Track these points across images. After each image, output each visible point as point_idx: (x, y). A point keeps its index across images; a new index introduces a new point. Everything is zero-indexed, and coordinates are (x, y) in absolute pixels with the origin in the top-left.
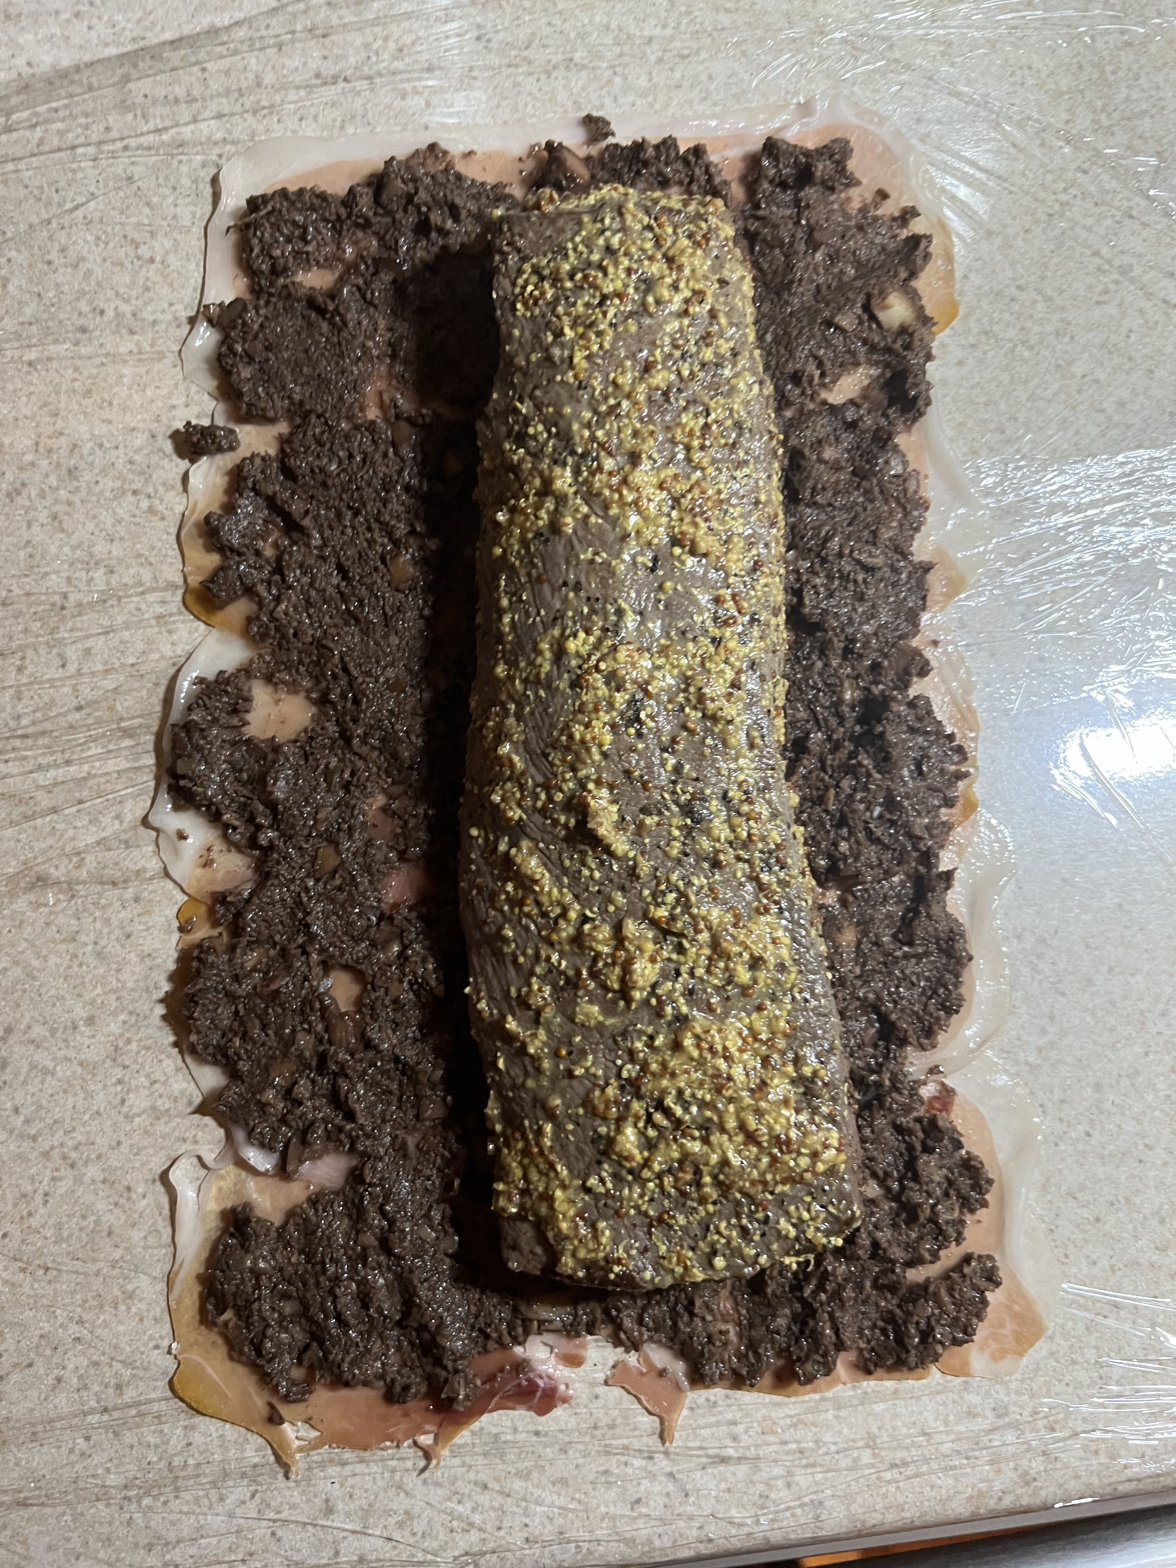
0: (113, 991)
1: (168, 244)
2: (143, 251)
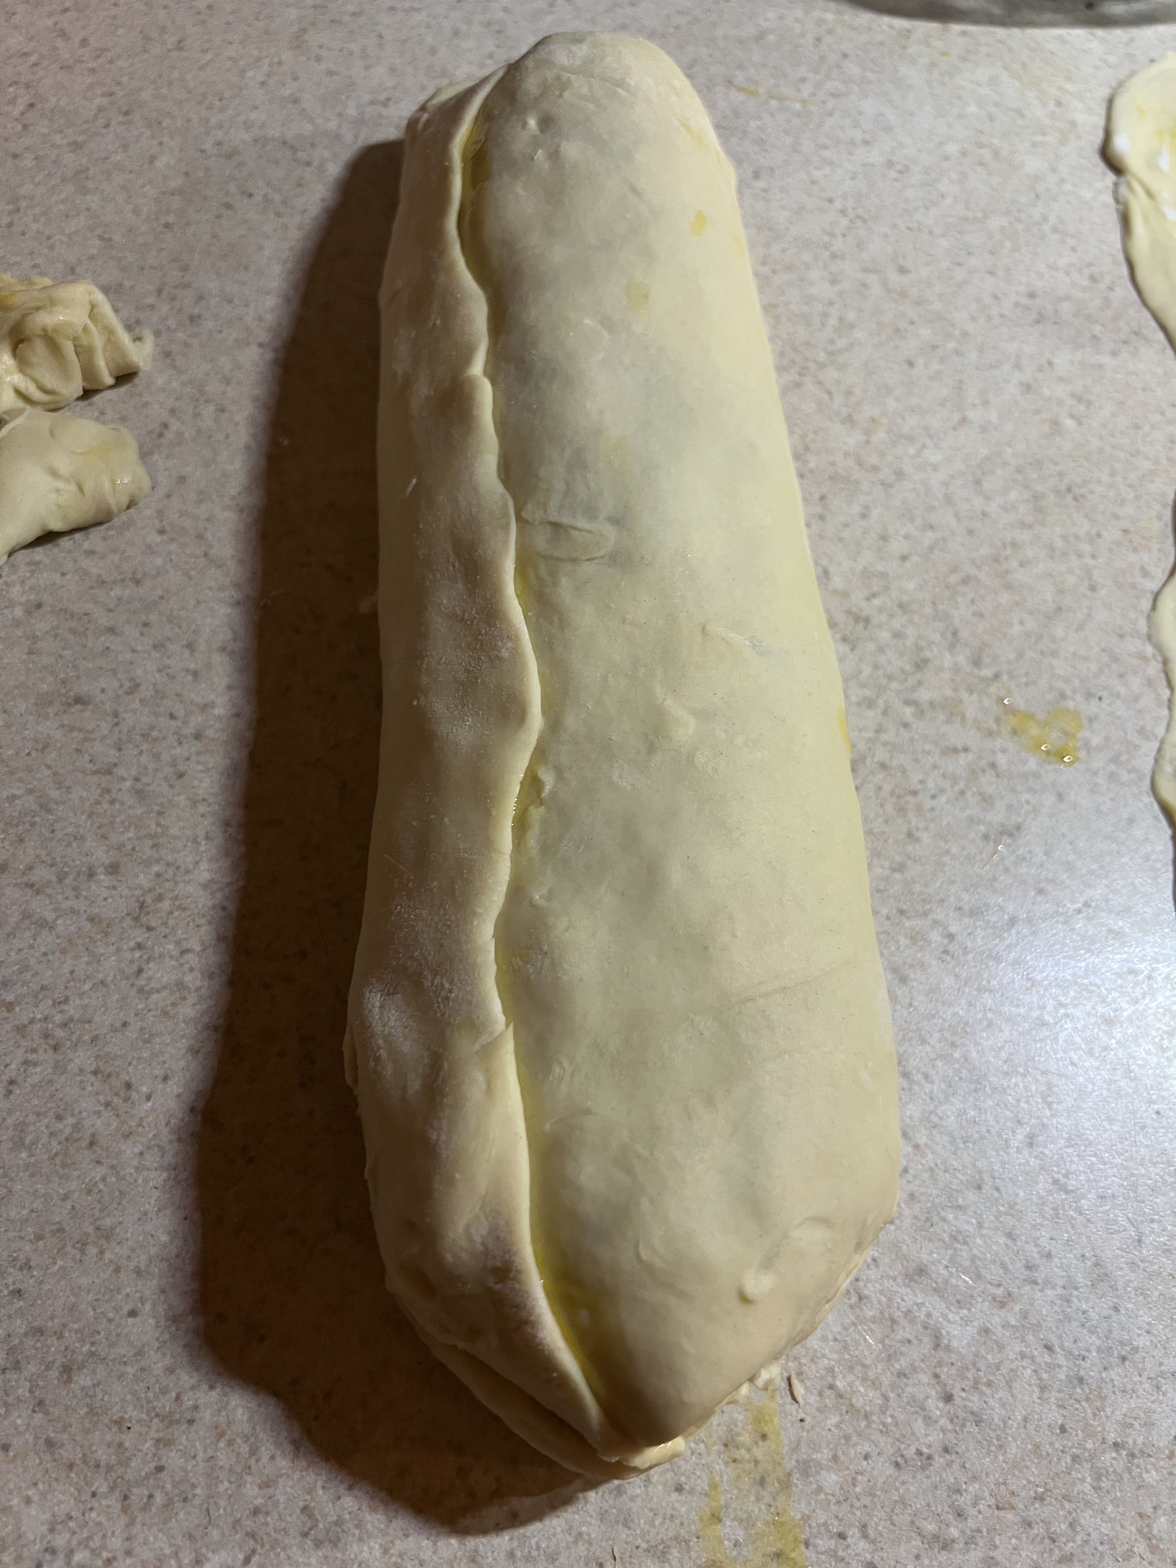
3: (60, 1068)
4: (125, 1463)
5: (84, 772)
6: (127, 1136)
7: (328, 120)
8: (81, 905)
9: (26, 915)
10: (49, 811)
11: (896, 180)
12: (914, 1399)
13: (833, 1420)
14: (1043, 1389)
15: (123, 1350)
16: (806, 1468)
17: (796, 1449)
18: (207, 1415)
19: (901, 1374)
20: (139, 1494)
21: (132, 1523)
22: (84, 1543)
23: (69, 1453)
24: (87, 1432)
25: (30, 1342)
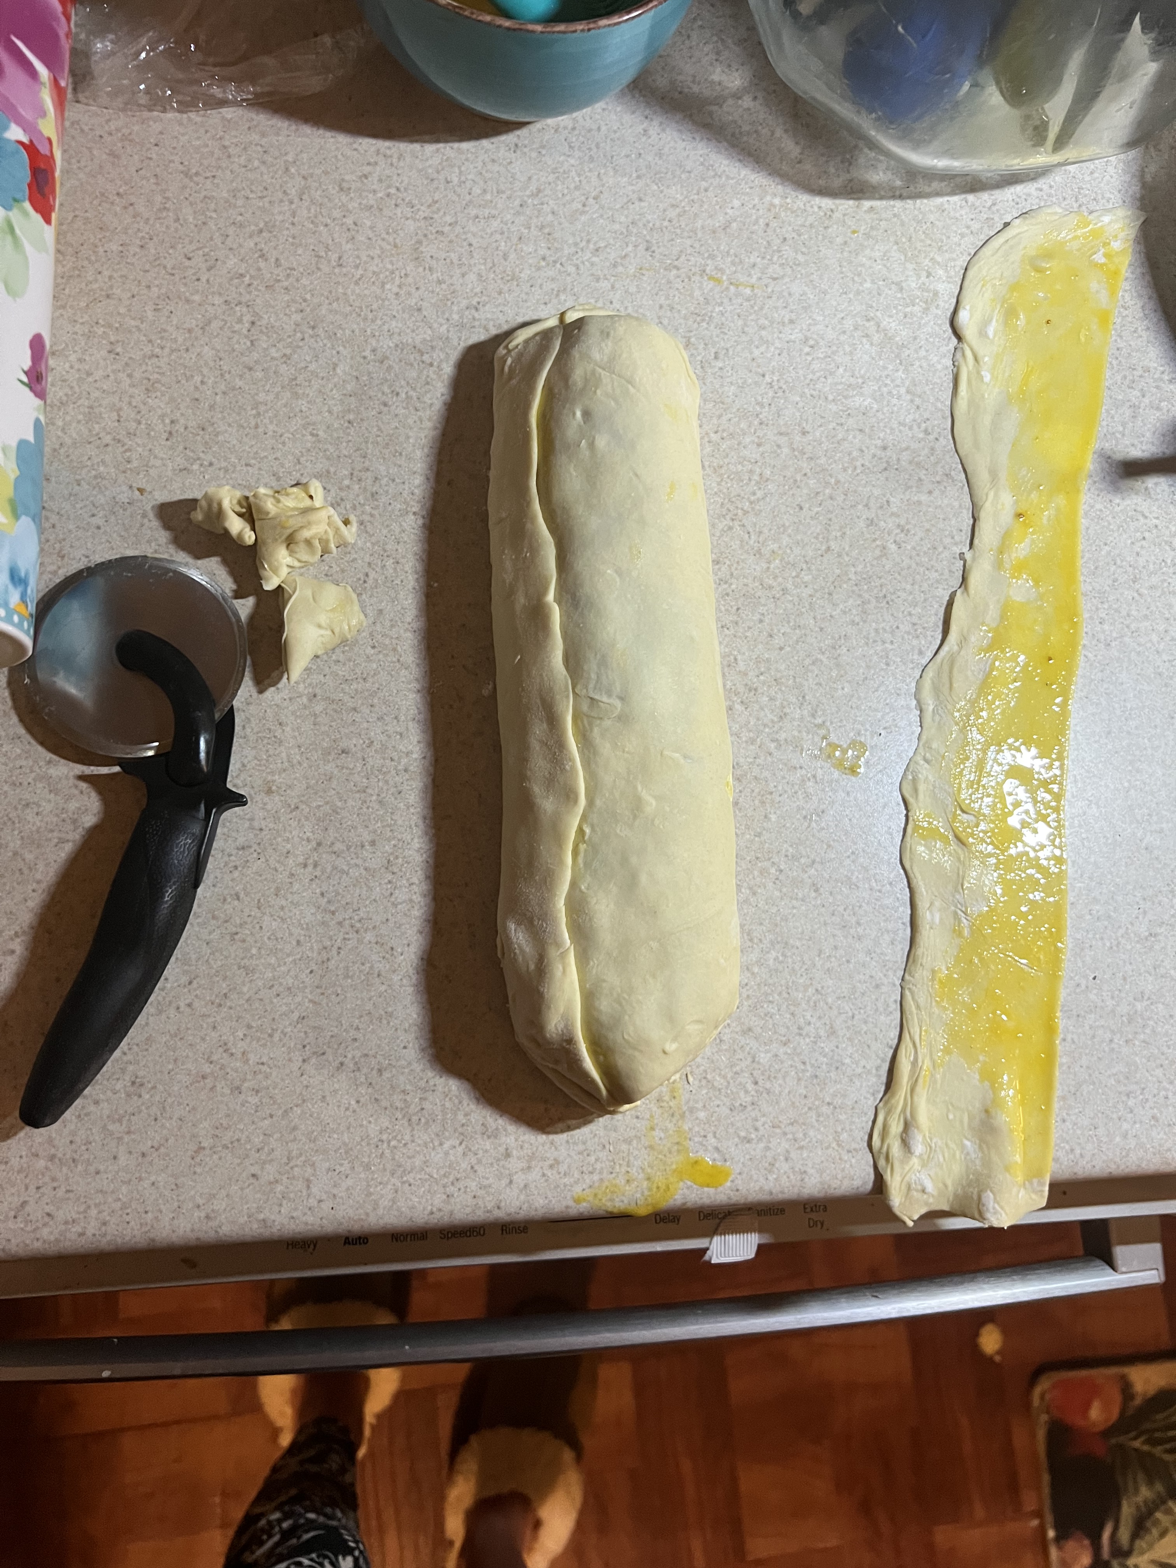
0: (388, 826)
1: (442, 356)
2: (426, 357)
3: (360, 941)
4: (408, 1107)
5: (351, 791)
6: (394, 971)
7: (441, 325)
8: (359, 862)
9: (335, 868)
10: (337, 813)
11: (808, 354)
12: (740, 1084)
13: (704, 1092)
14: (799, 1079)
15: (403, 1062)
16: (692, 1110)
17: (688, 1102)
18: (440, 1088)
19: (736, 1073)
20: (415, 1119)
21: (413, 1130)
22: (395, 1138)
23: (384, 1103)
24: (390, 1095)
25: (363, 1060)
